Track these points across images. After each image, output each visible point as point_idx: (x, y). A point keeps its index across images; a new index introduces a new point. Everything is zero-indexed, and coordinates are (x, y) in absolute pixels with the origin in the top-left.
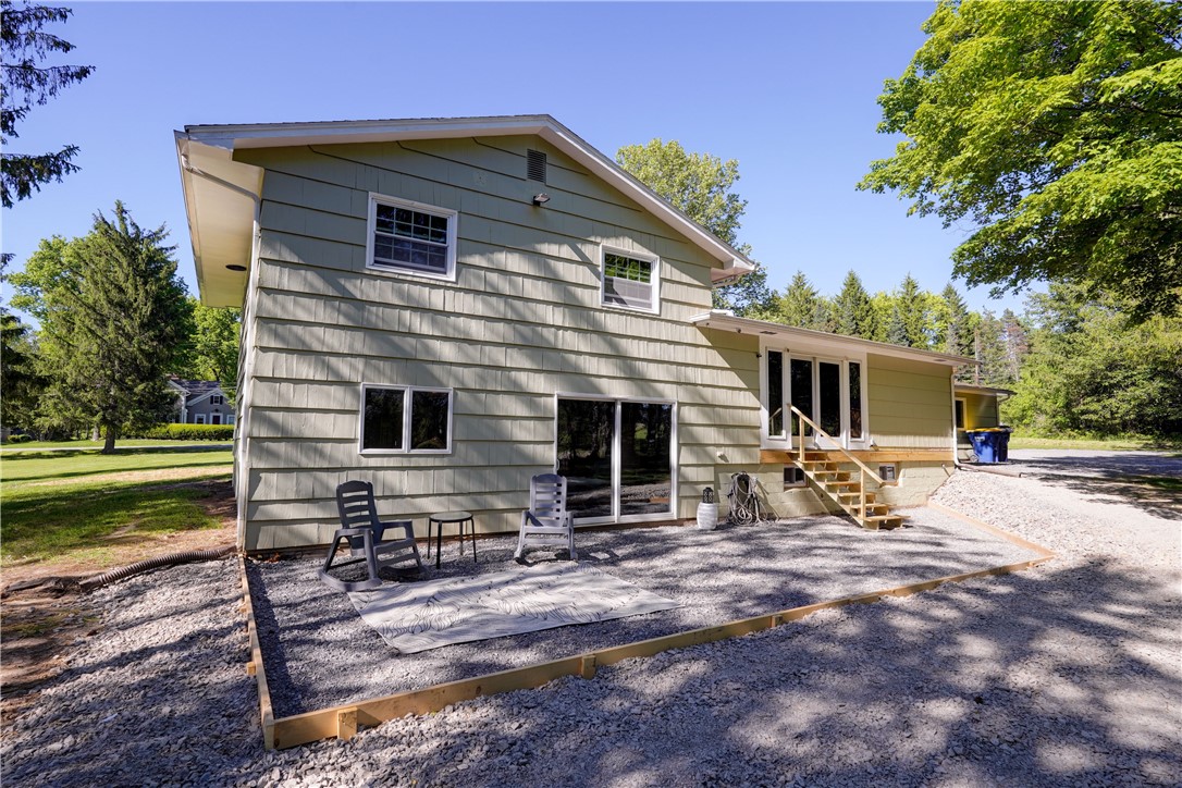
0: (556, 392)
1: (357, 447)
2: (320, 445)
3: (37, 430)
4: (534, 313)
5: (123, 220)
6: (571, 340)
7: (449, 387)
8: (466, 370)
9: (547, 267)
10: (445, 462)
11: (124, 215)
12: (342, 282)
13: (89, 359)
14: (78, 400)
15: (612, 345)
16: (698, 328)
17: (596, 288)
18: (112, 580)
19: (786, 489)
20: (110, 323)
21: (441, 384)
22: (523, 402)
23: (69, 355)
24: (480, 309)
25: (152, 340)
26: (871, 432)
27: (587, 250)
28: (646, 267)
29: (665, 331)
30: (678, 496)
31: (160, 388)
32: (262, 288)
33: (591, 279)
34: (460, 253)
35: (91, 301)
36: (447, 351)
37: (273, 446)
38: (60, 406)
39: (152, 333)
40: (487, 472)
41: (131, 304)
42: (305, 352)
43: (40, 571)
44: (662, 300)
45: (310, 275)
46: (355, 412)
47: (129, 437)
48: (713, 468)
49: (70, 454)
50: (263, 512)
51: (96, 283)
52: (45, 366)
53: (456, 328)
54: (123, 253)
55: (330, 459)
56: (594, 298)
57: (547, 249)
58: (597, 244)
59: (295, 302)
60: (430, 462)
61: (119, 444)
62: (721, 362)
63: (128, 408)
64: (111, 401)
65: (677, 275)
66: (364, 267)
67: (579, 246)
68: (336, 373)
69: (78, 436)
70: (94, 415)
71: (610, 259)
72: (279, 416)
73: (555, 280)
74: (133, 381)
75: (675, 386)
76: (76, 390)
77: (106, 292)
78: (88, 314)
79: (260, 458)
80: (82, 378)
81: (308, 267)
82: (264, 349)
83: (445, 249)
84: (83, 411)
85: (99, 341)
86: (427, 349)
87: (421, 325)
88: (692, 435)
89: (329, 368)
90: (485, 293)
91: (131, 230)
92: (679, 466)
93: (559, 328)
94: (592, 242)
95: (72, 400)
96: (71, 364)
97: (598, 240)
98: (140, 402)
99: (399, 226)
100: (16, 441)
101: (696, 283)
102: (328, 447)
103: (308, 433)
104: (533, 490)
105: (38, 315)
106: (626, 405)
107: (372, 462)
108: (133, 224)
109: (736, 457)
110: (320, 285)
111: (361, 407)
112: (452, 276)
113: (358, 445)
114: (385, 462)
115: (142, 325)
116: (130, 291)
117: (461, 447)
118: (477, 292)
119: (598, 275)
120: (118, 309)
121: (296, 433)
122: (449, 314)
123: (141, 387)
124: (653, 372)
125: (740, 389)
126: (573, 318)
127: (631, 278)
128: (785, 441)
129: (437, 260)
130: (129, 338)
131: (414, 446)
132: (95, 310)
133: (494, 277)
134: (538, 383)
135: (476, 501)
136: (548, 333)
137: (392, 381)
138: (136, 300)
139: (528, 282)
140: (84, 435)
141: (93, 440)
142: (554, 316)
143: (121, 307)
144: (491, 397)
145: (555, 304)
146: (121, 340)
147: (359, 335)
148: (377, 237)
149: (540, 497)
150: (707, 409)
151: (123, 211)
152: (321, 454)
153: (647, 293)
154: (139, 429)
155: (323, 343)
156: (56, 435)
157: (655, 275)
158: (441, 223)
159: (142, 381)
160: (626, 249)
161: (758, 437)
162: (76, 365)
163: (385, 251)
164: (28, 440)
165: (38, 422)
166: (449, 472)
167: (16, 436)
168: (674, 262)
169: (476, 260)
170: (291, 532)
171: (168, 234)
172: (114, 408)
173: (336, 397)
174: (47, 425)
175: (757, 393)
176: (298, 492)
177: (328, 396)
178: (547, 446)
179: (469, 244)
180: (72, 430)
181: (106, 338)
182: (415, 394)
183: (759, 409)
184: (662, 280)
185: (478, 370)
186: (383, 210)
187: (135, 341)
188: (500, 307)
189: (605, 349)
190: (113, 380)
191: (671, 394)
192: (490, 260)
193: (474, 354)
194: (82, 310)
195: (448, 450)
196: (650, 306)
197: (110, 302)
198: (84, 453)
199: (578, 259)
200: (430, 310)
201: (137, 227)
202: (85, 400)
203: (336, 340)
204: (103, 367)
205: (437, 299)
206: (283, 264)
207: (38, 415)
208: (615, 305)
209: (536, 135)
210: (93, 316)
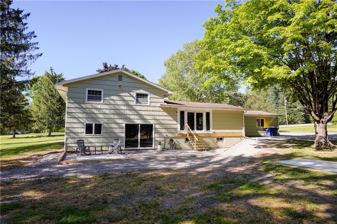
0: (124, 123)
1: (84, 134)
2: (78, 134)
3: (32, 130)
4: (120, 108)
5: (52, 72)
6: (128, 112)
7: (102, 122)
8: (105, 119)
9: (122, 98)
10: (101, 136)
11: (52, 71)
12: (81, 105)
13: (44, 111)
14: (42, 122)
15: (137, 112)
16: (160, 107)
17: (134, 101)
18: (46, 155)
19: (185, 143)
20: (49, 101)
21: (100, 122)
22: (117, 125)
23: (40, 110)
24: (108, 108)
25: (60, 105)
26: (213, 129)
27: (132, 93)
28: (147, 95)
29: (151, 109)
30: (154, 144)
31: (62, 118)
32: (68, 107)
33: (133, 99)
34: (104, 97)
35: (44, 95)
36: (101, 116)
37: (70, 134)
38: (38, 124)
39: (60, 103)
40: (110, 138)
41: (54, 95)
42: (75, 118)
43: (36, 154)
44: (150, 102)
45: (76, 104)
46: (84, 128)
47: (55, 132)
48: (164, 138)
49: (40, 136)
50: (68, 145)
51: (46, 90)
52: (34, 113)
53: (103, 112)
54: (52, 81)
55: (80, 136)
56: (134, 103)
57: (122, 94)
58: (134, 92)
59: (73, 109)
60: (98, 137)
61: (52, 134)
62: (166, 114)
63: (54, 124)
64: (50, 122)
65: (154, 96)
66: (85, 102)
67: (130, 93)
68: (80, 121)
69: (42, 132)
70: (46, 126)
71: (137, 94)
72: (71, 129)
73: (124, 100)
74: (56, 116)
75: (154, 120)
76: (41, 119)
77: (48, 92)
78: (44, 99)
79: (68, 136)
80: (43, 116)
81: (75, 103)
82: (68, 118)
83: (101, 97)
84: (43, 125)
85: (47, 106)
86: (97, 116)
87: (96, 111)
88: (158, 131)
89: (79, 120)
90: (109, 104)
91: (54, 75)
92: (155, 137)
93: (125, 110)
94: (133, 92)
95: (40, 122)
96: (40, 112)
97: (134, 91)
98: (57, 122)
99: (92, 94)
100: (27, 133)
101: (159, 97)
102: (79, 134)
103: (76, 132)
104: (114, 141)
105: (32, 98)
106: (141, 125)
107: (87, 137)
108: (55, 73)
109: (170, 135)
110: (77, 106)
111: (85, 127)
112: (102, 102)
113: (85, 134)
114: (89, 137)
115: (57, 101)
116: (54, 92)
117: (104, 134)
118: (107, 104)
119: (134, 98)
120: (51, 97)
121: (74, 132)
122: (102, 109)
123: (57, 118)
124: (148, 117)
125: (172, 120)
126: (128, 107)
127: (143, 98)
128: (185, 132)
129: (100, 99)
130: (54, 105)
131: (95, 134)
132: (45, 97)
133: (111, 101)
134: (120, 121)
135: (107, 144)
136: (123, 111)
137: (91, 122)
138: (55, 94)
139: (118, 101)
140: (44, 131)
141: (46, 133)
142: (124, 108)
143: (52, 96)
144: (110, 124)
145: (124, 105)
146: (52, 105)
147: (85, 114)
148: (88, 96)
149: (115, 143)
150: (162, 125)
151: (52, 69)
152: (78, 135)
153: (147, 101)
154: (57, 130)
155: (78, 116)
156: (37, 131)
157: (149, 97)
158: (101, 92)
159: (57, 116)
160: (141, 92)
161: (177, 131)
162: (41, 113)
163: (89, 98)
164: (29, 133)
165: (33, 128)
166: (102, 139)
167: (27, 132)
168: (154, 94)
169: (107, 98)
170: (73, 149)
171: (63, 75)
172: (51, 124)
173: (80, 125)
174: (35, 129)
175: (177, 121)
176: (74, 142)
177: (79, 125)
178: (122, 133)
179: (106, 95)
180: (41, 130)
181: (48, 105)
182: (95, 124)
183: (177, 124)
184: (150, 98)
185: (108, 119)
186: (89, 91)
187: (55, 105)
188: (112, 107)
189: (136, 113)
190: (50, 116)
191: (152, 122)
192: (110, 98)
193: (107, 116)
194: (42, 97)
195: (102, 134)
196: (147, 103)
197: (49, 95)
198: (44, 136)
199: (129, 95)
200: (98, 109)
201: (55, 74)
202: (43, 122)
203: (80, 115)
204: (48, 113)
205: (99, 106)
206: (71, 103)
207: (33, 126)
208: (139, 104)
209: (120, 72)
210: (45, 99)
